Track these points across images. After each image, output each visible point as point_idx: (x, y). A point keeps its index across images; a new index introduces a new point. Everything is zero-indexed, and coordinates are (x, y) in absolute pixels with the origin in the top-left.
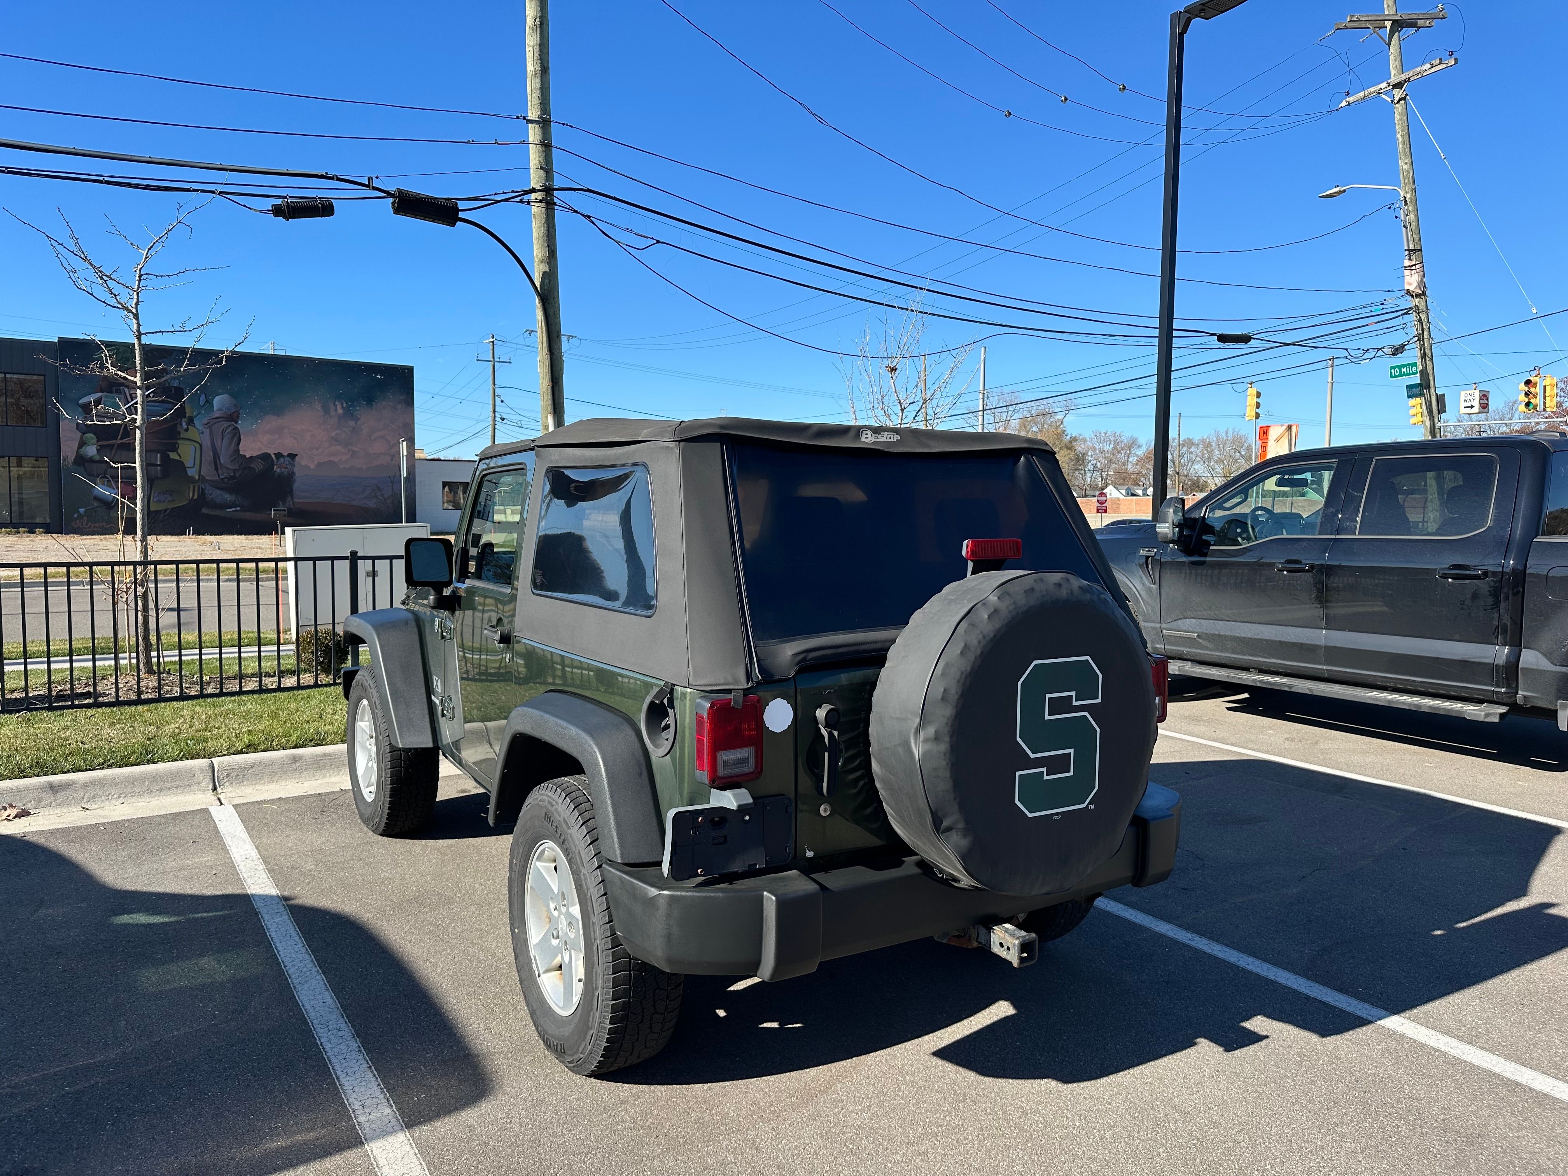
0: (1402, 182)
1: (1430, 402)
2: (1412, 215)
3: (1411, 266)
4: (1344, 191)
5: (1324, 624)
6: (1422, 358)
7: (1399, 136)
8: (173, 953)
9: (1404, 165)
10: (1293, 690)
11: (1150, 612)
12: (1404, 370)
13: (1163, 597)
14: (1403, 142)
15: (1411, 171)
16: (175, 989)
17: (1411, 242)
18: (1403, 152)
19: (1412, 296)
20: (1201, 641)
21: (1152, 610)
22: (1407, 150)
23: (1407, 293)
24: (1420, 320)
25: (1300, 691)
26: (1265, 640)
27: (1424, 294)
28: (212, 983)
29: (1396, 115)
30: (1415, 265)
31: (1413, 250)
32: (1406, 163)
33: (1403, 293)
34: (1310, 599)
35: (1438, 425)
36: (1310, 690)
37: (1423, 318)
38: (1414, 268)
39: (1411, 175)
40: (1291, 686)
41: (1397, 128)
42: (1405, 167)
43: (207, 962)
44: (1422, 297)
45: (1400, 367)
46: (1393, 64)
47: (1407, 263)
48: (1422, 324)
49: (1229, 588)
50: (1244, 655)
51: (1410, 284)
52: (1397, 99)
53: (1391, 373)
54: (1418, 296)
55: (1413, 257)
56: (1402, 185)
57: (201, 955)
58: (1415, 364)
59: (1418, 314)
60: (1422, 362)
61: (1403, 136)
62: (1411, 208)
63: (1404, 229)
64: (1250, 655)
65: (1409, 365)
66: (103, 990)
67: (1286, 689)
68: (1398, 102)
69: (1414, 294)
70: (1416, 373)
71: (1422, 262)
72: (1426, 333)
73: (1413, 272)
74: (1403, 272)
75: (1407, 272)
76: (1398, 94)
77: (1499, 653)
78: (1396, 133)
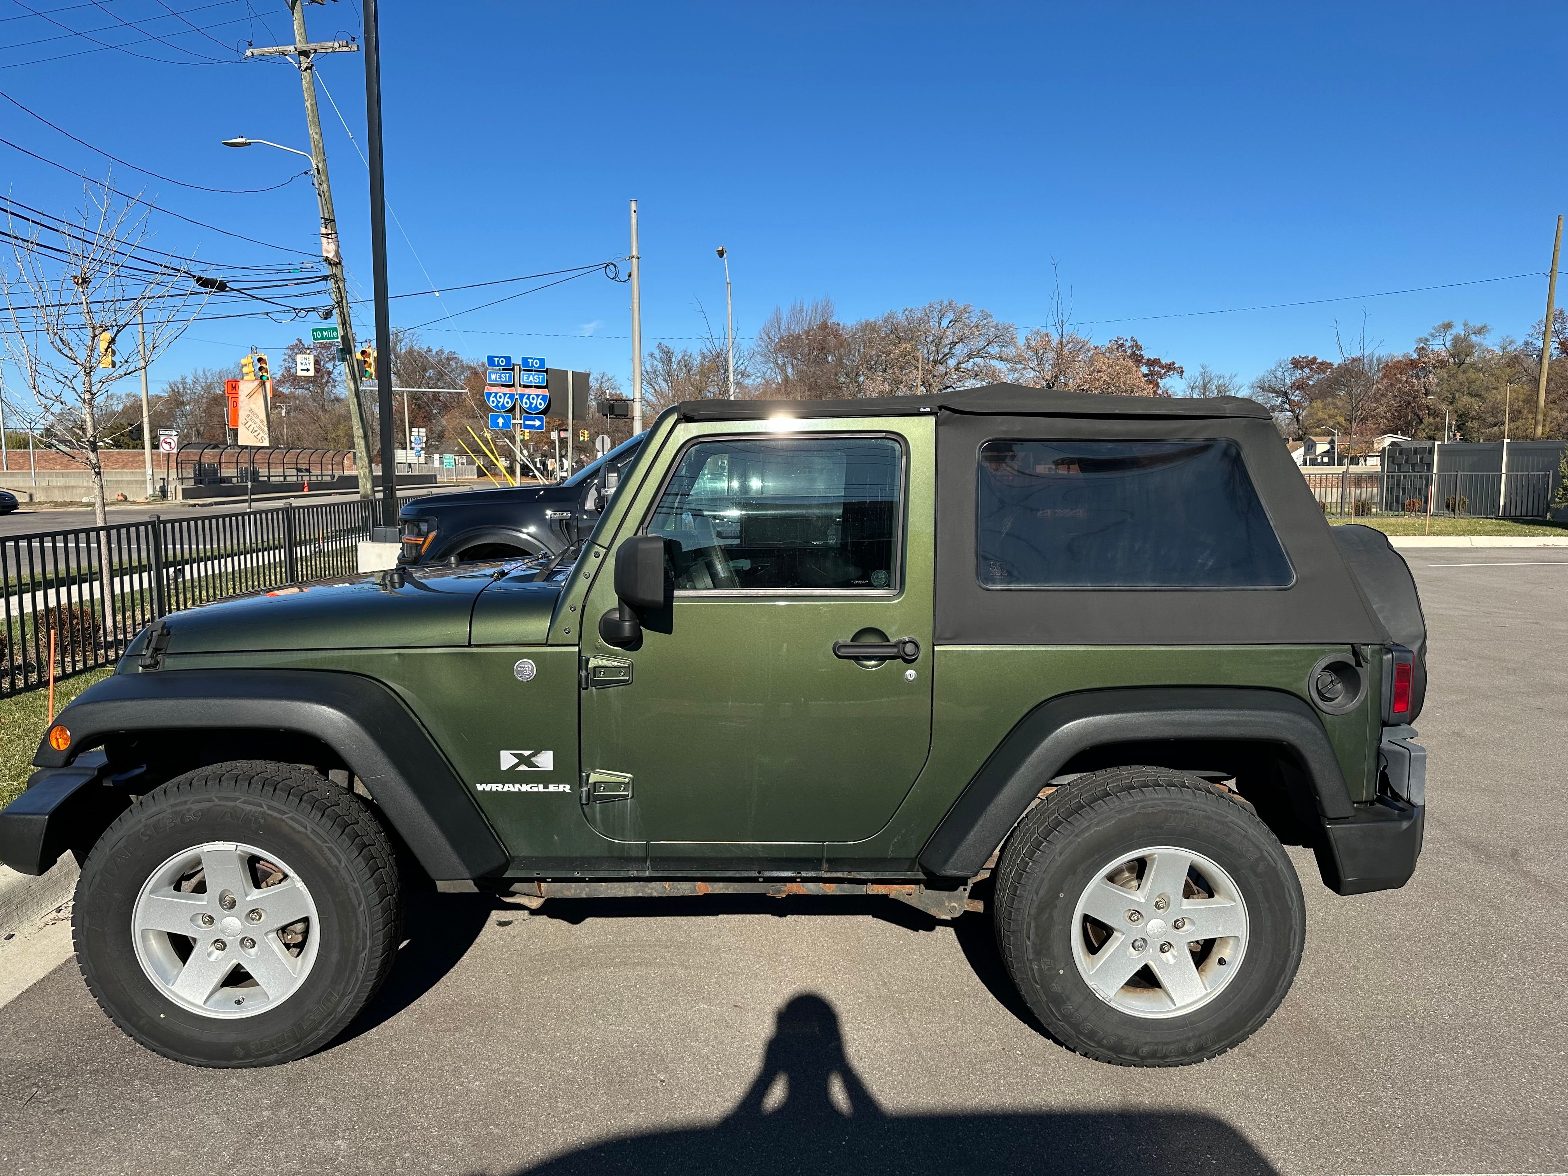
0: (313, 150)
1: (353, 366)
2: (325, 185)
3: (328, 234)
4: (250, 144)
6: (343, 324)
7: (308, 104)
9: (313, 133)
12: (325, 333)
14: (313, 111)
15: (321, 141)
17: (326, 211)
18: (313, 121)
19: (330, 264)
22: (316, 120)
23: (325, 260)
24: (339, 288)
27: (340, 263)
29: (304, 82)
30: (331, 234)
31: (328, 220)
32: (316, 133)
33: (321, 259)
35: (361, 388)
37: (341, 286)
38: (330, 236)
39: (321, 145)
41: (306, 95)
42: (316, 136)
44: (339, 266)
45: (322, 330)
46: (298, 30)
47: (323, 231)
48: (340, 291)
51: (328, 252)
52: (304, 67)
53: (313, 335)
54: (336, 264)
55: (329, 226)
56: (313, 154)
58: (335, 329)
59: (337, 281)
60: (343, 328)
61: (311, 105)
62: (323, 178)
63: (319, 197)
65: (330, 329)
68: (305, 70)
69: (332, 262)
70: (337, 338)
71: (336, 233)
72: (344, 301)
73: (330, 240)
74: (321, 240)
75: (324, 240)
76: (305, 62)
78: (303, 100)
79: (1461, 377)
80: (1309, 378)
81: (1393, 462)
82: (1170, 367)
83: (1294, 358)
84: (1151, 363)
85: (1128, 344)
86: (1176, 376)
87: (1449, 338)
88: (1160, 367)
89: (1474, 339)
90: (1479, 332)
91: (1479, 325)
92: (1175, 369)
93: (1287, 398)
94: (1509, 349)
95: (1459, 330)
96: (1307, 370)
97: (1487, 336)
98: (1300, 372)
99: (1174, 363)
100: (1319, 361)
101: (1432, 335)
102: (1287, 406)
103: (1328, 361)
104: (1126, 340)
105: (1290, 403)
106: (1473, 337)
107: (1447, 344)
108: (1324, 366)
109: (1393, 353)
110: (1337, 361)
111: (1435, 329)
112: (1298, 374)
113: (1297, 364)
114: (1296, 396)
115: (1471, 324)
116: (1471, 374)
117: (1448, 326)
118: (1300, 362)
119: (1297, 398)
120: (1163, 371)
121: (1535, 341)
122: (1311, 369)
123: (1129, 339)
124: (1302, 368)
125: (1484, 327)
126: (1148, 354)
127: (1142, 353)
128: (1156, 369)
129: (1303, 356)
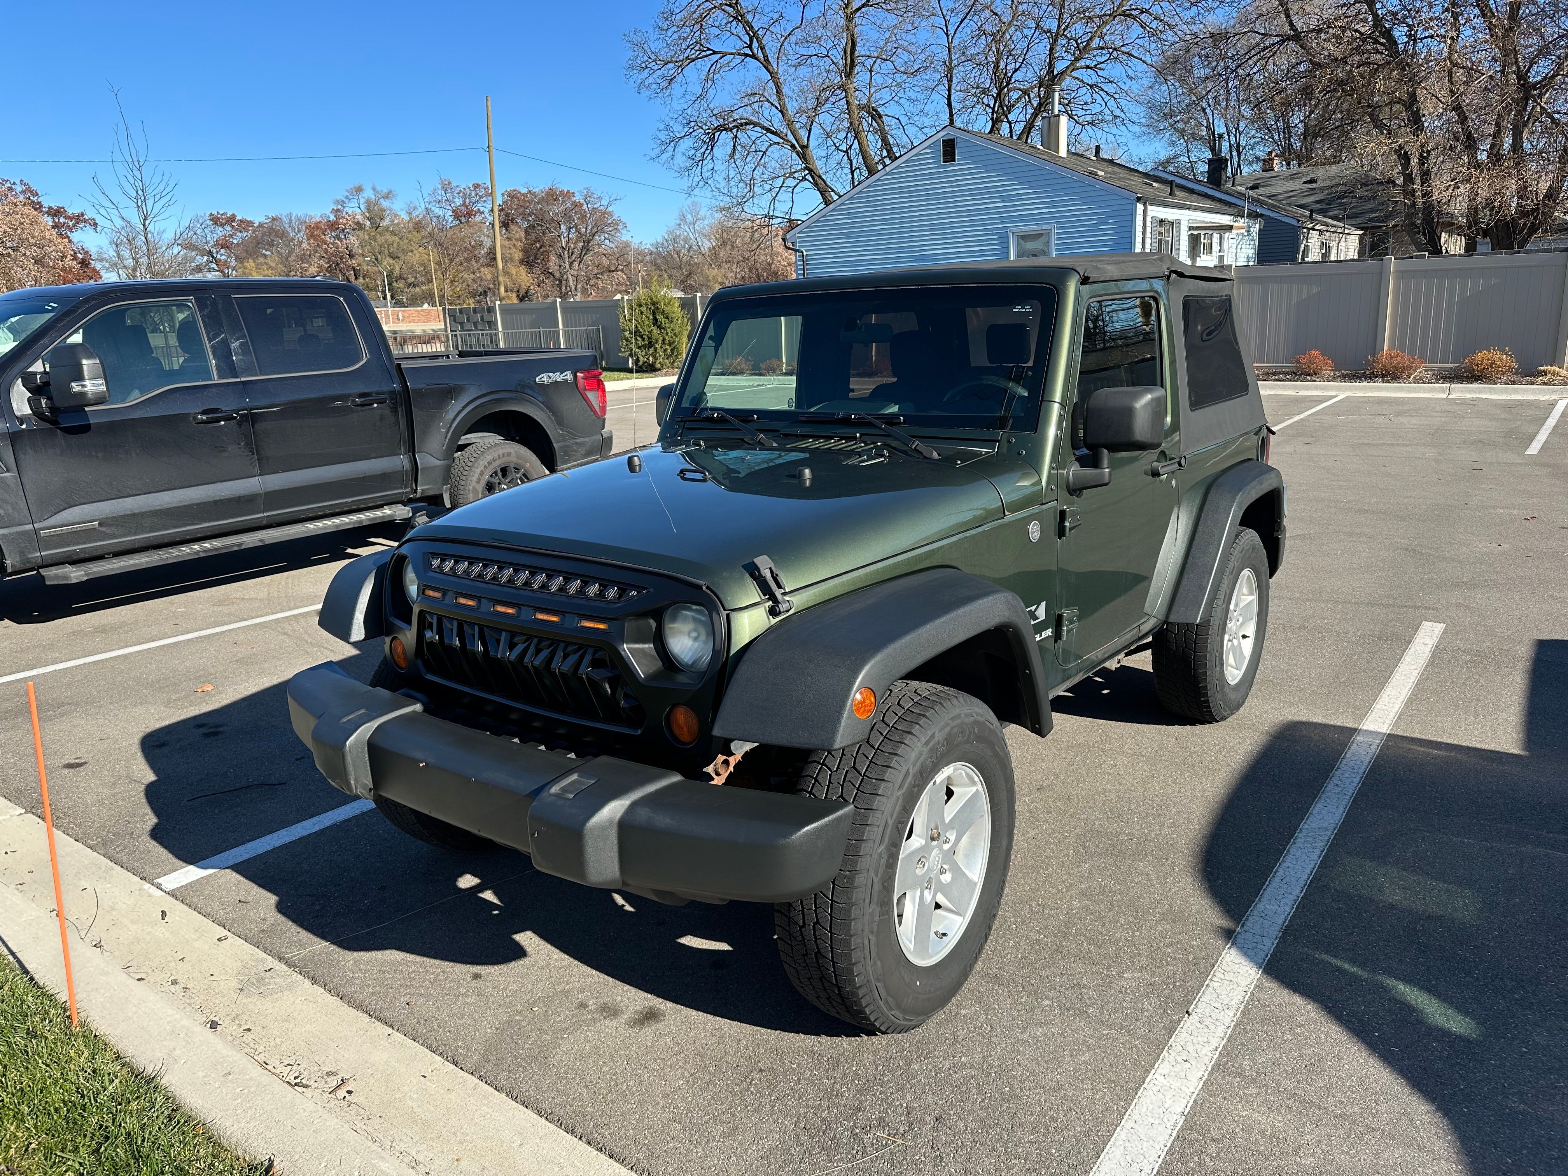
5: (257, 470)
8: (1423, 926)
10: (243, 547)
11: (10, 511)
13: (27, 487)
16: (1445, 882)
20: (103, 529)
21: (13, 509)
25: (251, 546)
26: (196, 504)
28: (1404, 869)
34: (240, 448)
36: (261, 541)
40: (240, 545)
43: (1393, 895)
49: (134, 455)
50: (168, 529)
57: (1392, 906)
64: (175, 527)
66: (1521, 918)
67: (236, 548)
77: (401, 461)
79: (380, 240)
80: (231, 236)
81: (455, 321)
82: (79, 219)
83: (211, 214)
84: (56, 213)
85: (19, 188)
86: (89, 230)
87: (362, 201)
88: (65, 217)
89: (385, 203)
90: (387, 197)
91: (385, 191)
92: (85, 221)
93: (213, 257)
94: (414, 215)
95: (369, 194)
96: (229, 228)
97: (394, 200)
98: (221, 229)
99: (83, 215)
100: (239, 218)
101: (347, 197)
102: (214, 266)
103: (248, 219)
104: (14, 183)
105: (217, 262)
106: (382, 200)
107: (362, 207)
108: (245, 224)
109: (309, 213)
110: (258, 218)
111: (348, 191)
112: (220, 232)
113: (215, 220)
114: (222, 256)
115: (378, 188)
116: (388, 236)
117: (359, 190)
118: (219, 218)
119: (223, 257)
120: (71, 224)
121: (433, 208)
122: (233, 227)
123: (18, 182)
124: (222, 225)
125: (390, 192)
126: (47, 202)
127: (40, 200)
128: (62, 220)
129: (221, 212)
